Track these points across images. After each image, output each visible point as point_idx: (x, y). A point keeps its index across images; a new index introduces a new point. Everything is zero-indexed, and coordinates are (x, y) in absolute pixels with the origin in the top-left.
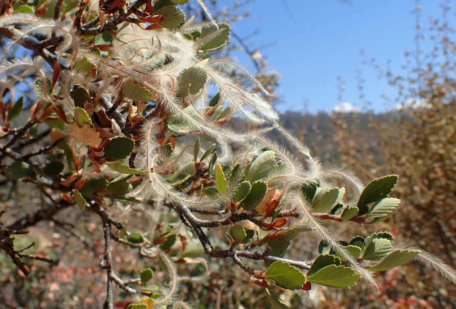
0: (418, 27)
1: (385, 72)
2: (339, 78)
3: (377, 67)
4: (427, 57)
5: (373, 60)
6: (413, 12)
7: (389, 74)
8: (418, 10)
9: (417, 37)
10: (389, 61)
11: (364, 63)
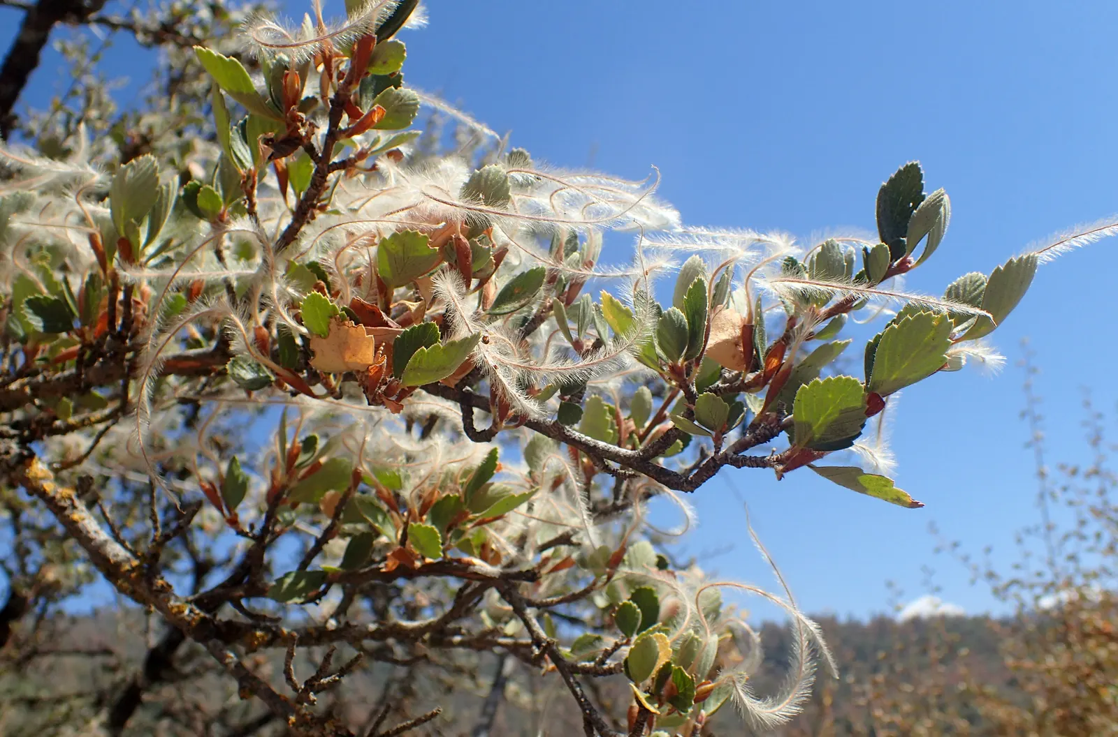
0: (1042, 475)
1: (983, 570)
2: (890, 585)
3: (966, 559)
4: (1066, 537)
5: (956, 545)
6: (1028, 445)
7: (991, 575)
8: (1037, 439)
9: (1042, 496)
10: (988, 550)
11: (938, 550)
